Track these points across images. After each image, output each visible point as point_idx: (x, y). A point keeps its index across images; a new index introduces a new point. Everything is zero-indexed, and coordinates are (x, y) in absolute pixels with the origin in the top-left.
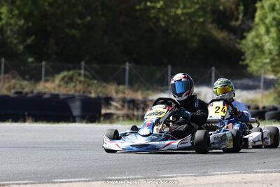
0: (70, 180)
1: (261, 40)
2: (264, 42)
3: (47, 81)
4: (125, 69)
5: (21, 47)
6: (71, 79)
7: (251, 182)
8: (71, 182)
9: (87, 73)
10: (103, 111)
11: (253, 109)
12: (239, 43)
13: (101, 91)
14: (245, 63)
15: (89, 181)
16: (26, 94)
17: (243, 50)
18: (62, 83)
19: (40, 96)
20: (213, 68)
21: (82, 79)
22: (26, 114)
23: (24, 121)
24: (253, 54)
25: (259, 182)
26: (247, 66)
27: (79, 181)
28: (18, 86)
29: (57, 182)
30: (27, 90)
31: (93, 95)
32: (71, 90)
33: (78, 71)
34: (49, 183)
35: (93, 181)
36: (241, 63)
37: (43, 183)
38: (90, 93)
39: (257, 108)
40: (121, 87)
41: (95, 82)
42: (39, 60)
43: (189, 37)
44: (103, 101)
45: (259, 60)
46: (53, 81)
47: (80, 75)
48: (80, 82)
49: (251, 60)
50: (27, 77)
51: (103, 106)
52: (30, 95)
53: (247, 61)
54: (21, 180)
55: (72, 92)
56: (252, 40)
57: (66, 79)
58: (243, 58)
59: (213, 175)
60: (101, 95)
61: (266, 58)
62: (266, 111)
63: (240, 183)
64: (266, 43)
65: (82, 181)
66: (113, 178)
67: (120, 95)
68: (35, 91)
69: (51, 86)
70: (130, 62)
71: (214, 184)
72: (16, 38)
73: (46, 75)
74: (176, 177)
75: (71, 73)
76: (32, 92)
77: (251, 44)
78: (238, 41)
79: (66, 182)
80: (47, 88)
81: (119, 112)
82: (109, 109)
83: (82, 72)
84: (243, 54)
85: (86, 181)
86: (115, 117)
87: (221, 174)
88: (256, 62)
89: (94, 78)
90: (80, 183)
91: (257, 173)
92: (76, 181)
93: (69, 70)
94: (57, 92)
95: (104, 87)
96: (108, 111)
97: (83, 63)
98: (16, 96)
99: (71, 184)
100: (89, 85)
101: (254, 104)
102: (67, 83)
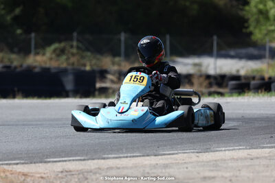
0: (64, 159)
1: (265, 5)
2: (268, 7)
3: (37, 54)
4: (120, 40)
5: (9, 18)
6: (62, 51)
7: (257, 158)
8: (65, 161)
9: (80, 45)
10: (98, 85)
11: (258, 79)
12: (242, 10)
13: (95, 64)
14: (248, 30)
15: (84, 160)
16: (16, 68)
17: (246, 17)
18: (54, 56)
19: (30, 70)
20: (215, 38)
21: (74, 51)
22: (16, 89)
23: (14, 97)
24: (258, 21)
25: (266, 158)
26: (251, 34)
27: (73, 160)
28: (6, 60)
29: (49, 162)
30: (15, 63)
31: (88, 68)
32: (62, 63)
33: (70, 43)
34: (41, 162)
35: (88, 160)
36: (244, 30)
37: (35, 163)
38: (85, 65)
39: (263, 79)
40: (117, 59)
41: (89, 54)
42: (28, 31)
43: (188, 4)
44: (98, 75)
45: (263, 28)
46: (44, 54)
47: (72, 47)
48: (73, 55)
49: (255, 28)
50: (16, 50)
51: (98, 79)
52: (18, 70)
53: (251, 29)
54: (12, 160)
55: (64, 65)
56: (256, 7)
57: (58, 52)
58: (246, 25)
59: (217, 151)
60: (95, 68)
61: (271, 25)
62: (273, 82)
63: (246, 159)
64: (271, 8)
65: (76, 160)
66: (110, 156)
67: (116, 68)
68: (25, 65)
69: (41, 60)
70: (125, 32)
71: (218, 160)
72: (4, 9)
73: (36, 48)
74: (177, 154)
75: (62, 45)
76: (21, 66)
77: (254, 10)
78: (241, 7)
79: (60, 161)
80: (36, 61)
81: (115, 86)
82: (104, 82)
83: (75, 43)
84: (246, 21)
85: (81, 160)
86: (110, 91)
87: (225, 150)
88: (260, 30)
89: (87, 50)
90: (75, 162)
91: (263, 148)
92: (70, 160)
93: (60, 42)
94: (48, 65)
95: (98, 59)
96: (103, 85)
98: (4, 70)
99: (65, 163)
100: (83, 57)
101: (259, 74)
102: (58, 56)
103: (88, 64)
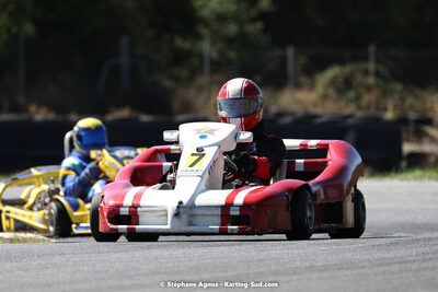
3: (298, 86)
6: (348, 82)
9: (382, 69)
13: (412, 107)
18: (331, 91)
21: (371, 80)
33: (362, 66)
38: (385, 109)
41: (399, 87)
42: (281, 42)
46: (312, 88)
48: (369, 89)
55: (349, 109)
57: (339, 83)
68: (274, 109)
75: (348, 69)
80: (298, 102)
83: (372, 66)
89: (397, 79)
93: (342, 63)
94: (318, 111)
95: (417, 97)
97: (372, 49)
100: (385, 93)
102: (341, 91)
103: (390, 105)
